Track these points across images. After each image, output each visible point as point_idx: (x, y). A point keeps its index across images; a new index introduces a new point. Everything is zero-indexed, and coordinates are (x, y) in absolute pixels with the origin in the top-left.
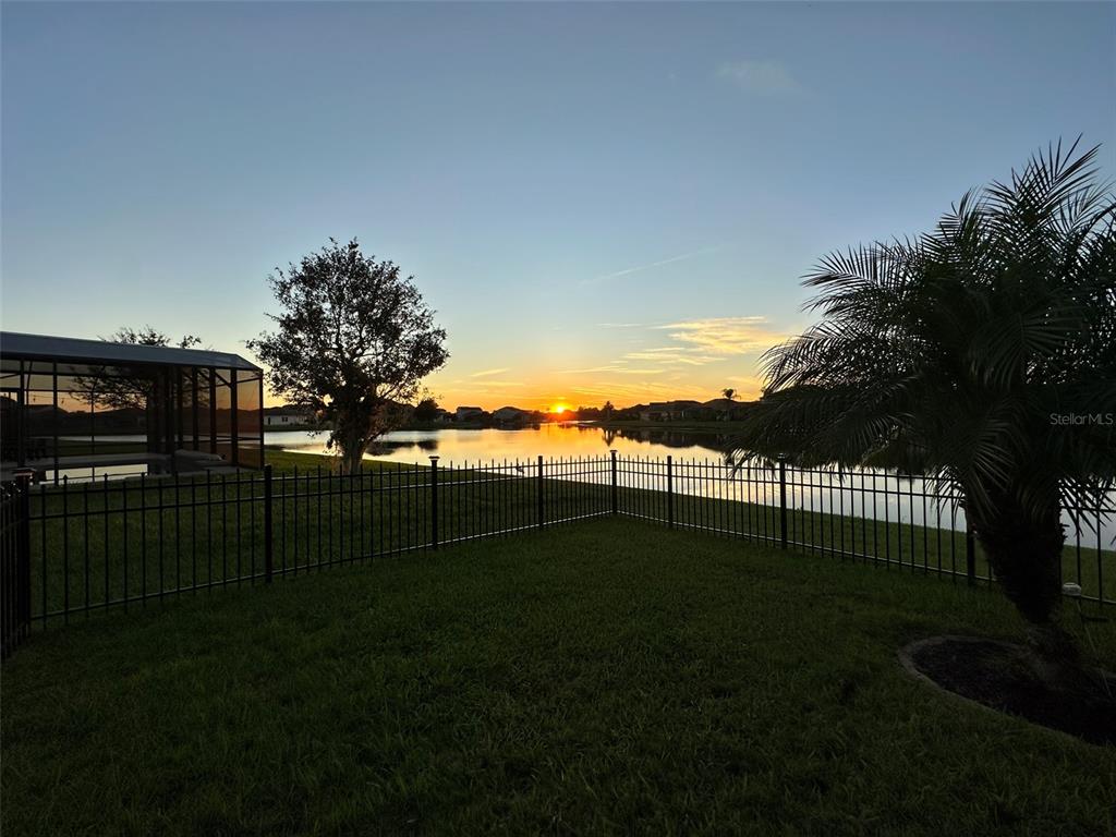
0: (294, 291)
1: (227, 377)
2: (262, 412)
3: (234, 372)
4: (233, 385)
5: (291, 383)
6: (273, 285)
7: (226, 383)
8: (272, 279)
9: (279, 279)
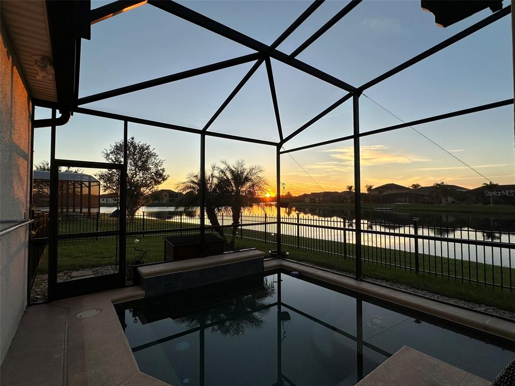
0: (111, 156)
1: (87, 184)
2: (100, 196)
3: (90, 183)
4: (89, 187)
5: (109, 187)
6: (104, 154)
7: (86, 186)
8: (103, 152)
9: (106, 152)
